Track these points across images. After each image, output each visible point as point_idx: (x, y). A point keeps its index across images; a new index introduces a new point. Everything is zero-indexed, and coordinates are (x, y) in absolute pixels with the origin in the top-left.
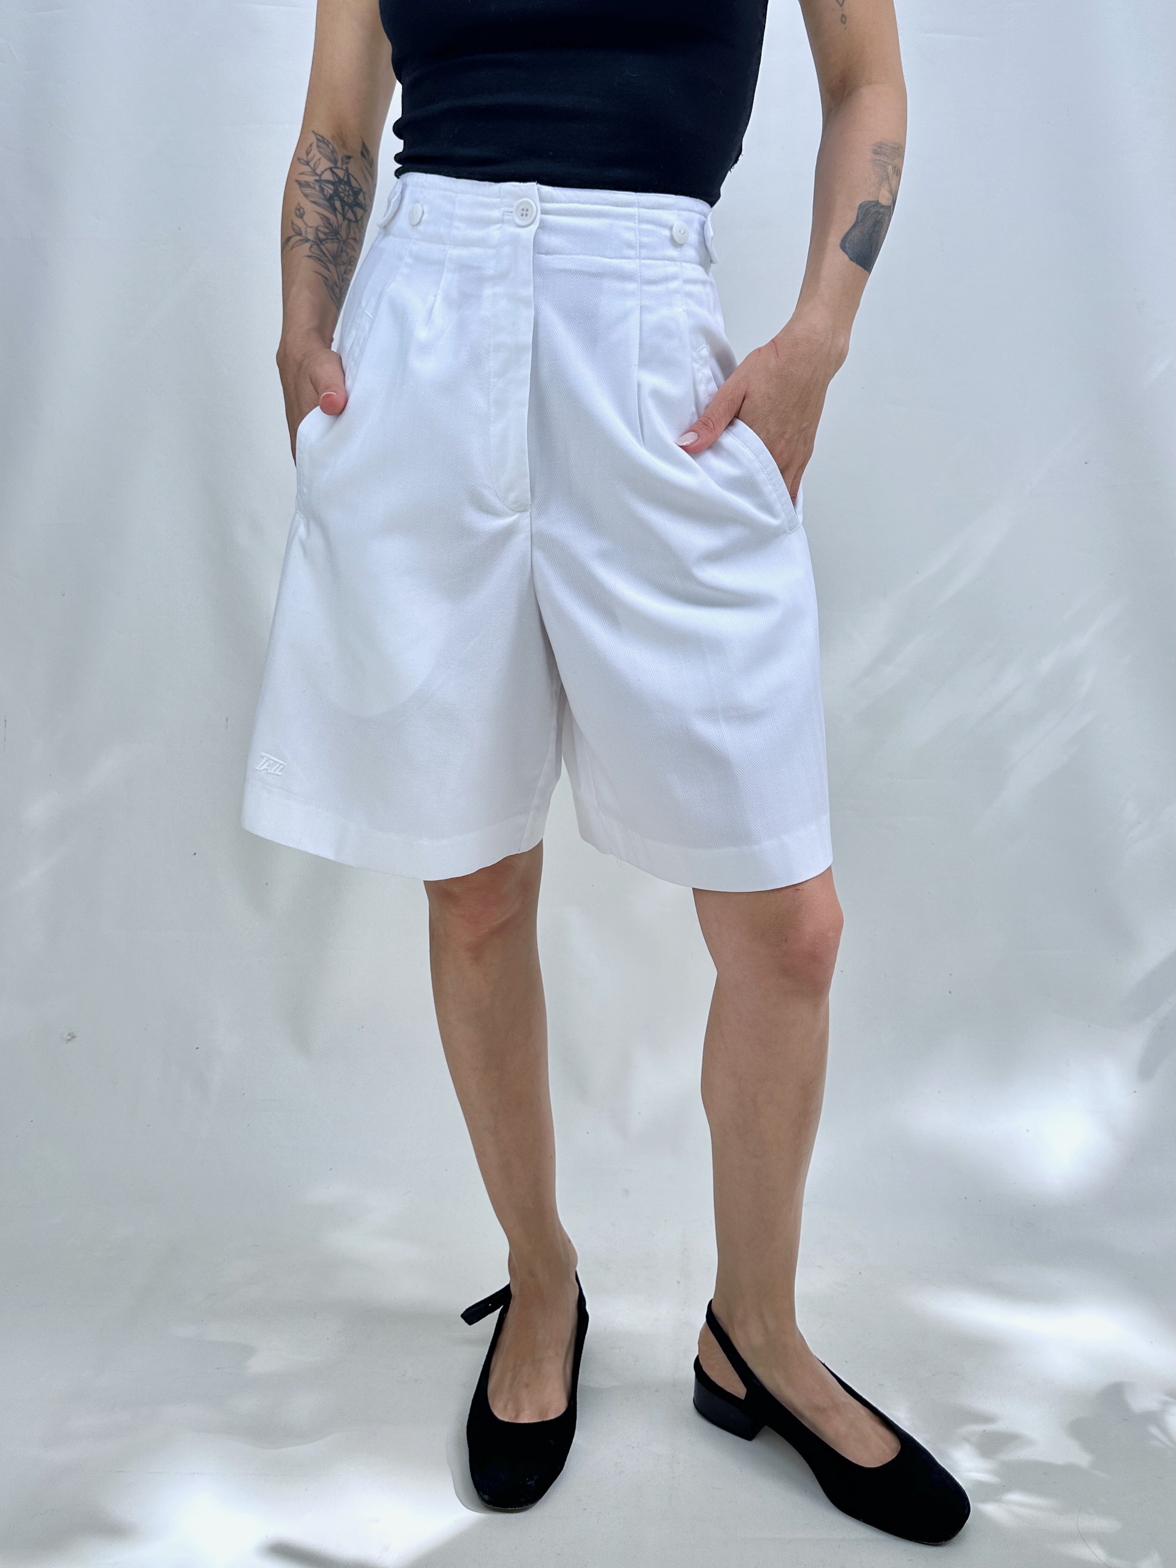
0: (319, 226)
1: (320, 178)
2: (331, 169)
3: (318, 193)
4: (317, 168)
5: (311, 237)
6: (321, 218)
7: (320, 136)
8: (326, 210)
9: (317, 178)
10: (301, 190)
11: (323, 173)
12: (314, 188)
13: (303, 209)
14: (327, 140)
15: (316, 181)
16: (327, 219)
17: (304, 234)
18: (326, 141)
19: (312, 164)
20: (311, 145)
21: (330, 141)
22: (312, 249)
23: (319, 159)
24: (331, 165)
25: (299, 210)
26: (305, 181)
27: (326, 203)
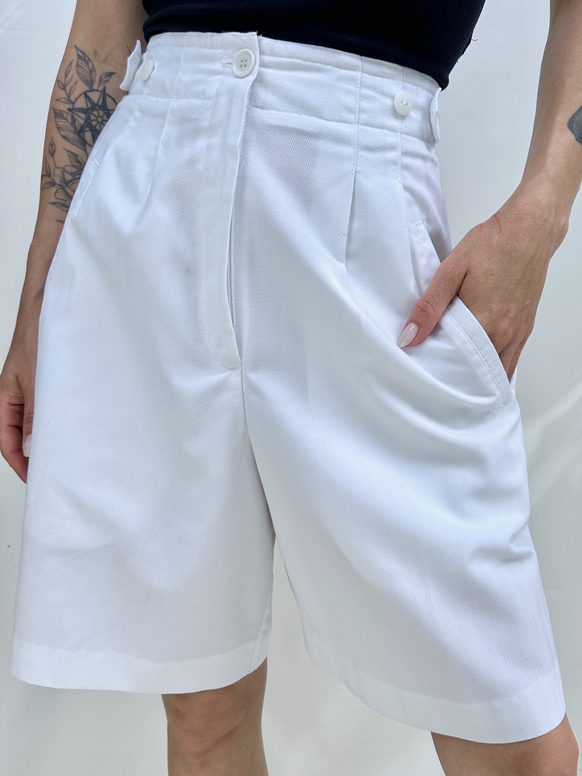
0: (67, 166)
1: (73, 106)
2: (85, 94)
3: (69, 125)
4: (72, 94)
5: (57, 180)
6: (69, 156)
7: (81, 51)
8: (74, 145)
9: (70, 106)
10: (56, 121)
11: (77, 99)
12: (66, 119)
13: (55, 145)
14: (89, 58)
15: (69, 110)
16: (75, 155)
17: (52, 177)
18: (87, 59)
19: (68, 88)
20: (71, 63)
21: (91, 59)
22: (57, 194)
23: (76, 83)
24: (86, 88)
25: (52, 146)
26: (59, 110)
27: (76, 137)
